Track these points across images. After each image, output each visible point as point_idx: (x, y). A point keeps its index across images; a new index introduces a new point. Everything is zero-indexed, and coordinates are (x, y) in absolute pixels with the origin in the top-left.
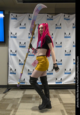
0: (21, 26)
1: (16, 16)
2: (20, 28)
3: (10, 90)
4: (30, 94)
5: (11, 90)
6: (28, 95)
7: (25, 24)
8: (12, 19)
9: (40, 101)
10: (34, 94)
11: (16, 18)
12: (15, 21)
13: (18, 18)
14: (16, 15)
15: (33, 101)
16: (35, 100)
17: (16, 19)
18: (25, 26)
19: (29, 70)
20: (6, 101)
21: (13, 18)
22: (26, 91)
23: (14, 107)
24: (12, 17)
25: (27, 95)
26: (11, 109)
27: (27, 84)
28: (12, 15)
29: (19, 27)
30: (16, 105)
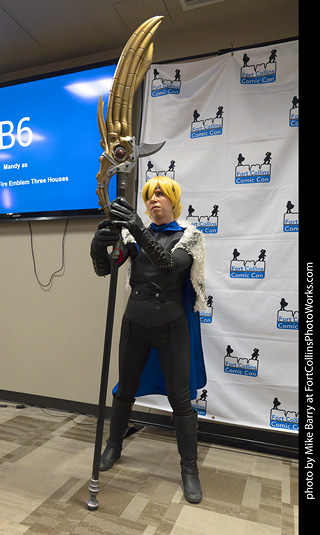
0: (198, 126)
1: (178, 76)
2: (195, 134)
3: (134, 435)
4: (230, 473)
5: (140, 436)
6: (220, 471)
7: (221, 109)
8: (156, 93)
9: (289, 520)
10: (254, 473)
11: (176, 84)
12: (172, 103)
13: (184, 83)
14: (178, 72)
15: (247, 509)
16: (257, 507)
17: (176, 91)
18: (218, 122)
19: (230, 350)
20: (119, 480)
21: (161, 90)
22: (211, 451)
23: (156, 513)
24: (158, 83)
25: (214, 470)
26: (143, 522)
27: (218, 419)
28: (156, 73)
29: (188, 131)
30: (165, 510)
